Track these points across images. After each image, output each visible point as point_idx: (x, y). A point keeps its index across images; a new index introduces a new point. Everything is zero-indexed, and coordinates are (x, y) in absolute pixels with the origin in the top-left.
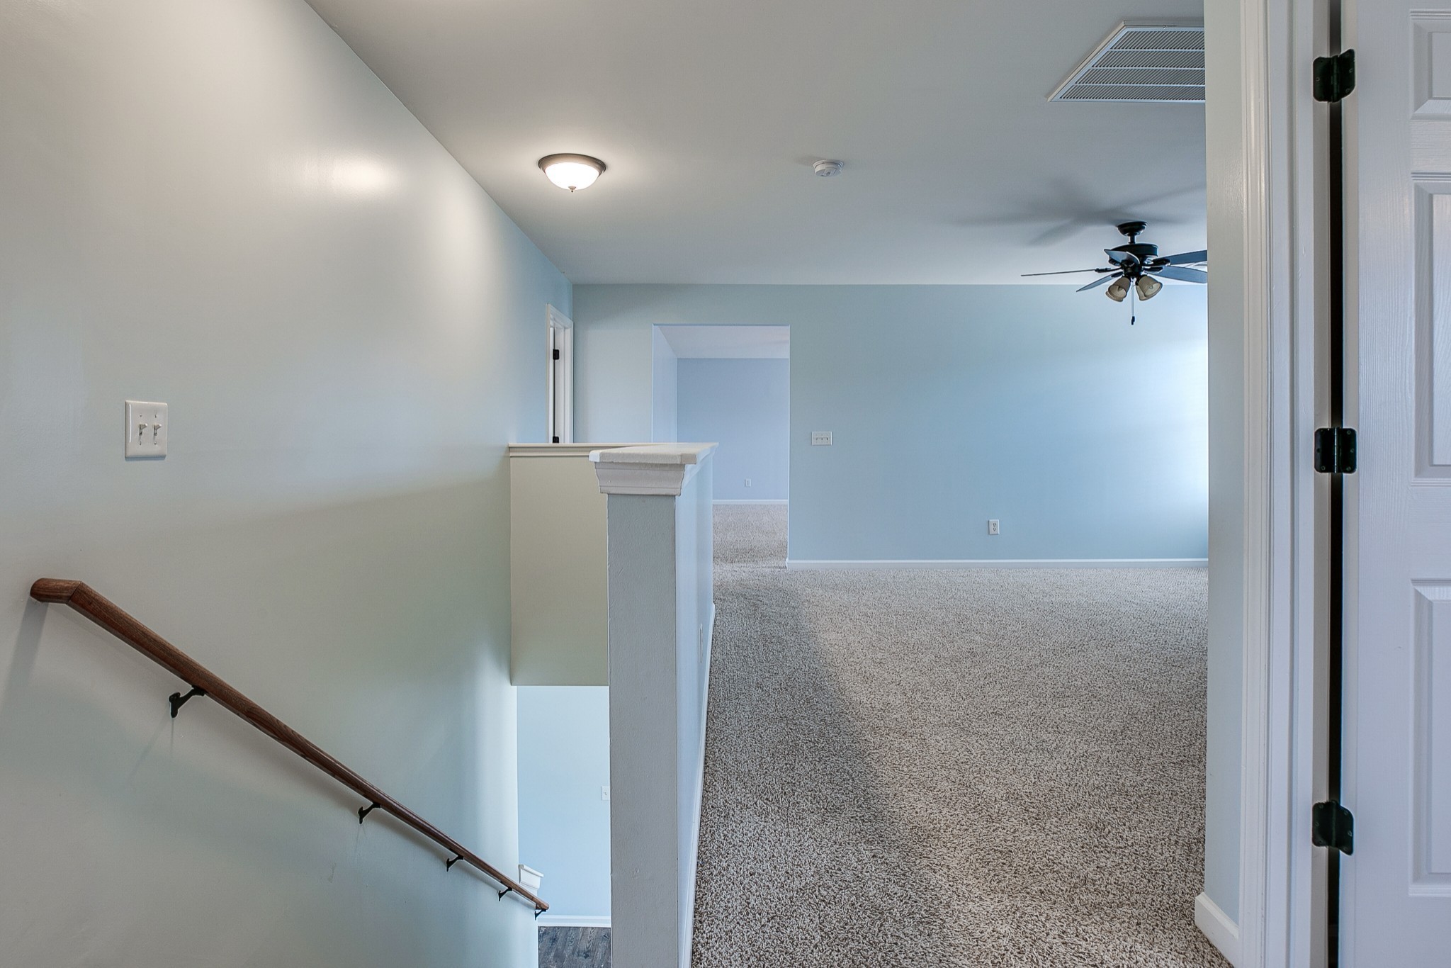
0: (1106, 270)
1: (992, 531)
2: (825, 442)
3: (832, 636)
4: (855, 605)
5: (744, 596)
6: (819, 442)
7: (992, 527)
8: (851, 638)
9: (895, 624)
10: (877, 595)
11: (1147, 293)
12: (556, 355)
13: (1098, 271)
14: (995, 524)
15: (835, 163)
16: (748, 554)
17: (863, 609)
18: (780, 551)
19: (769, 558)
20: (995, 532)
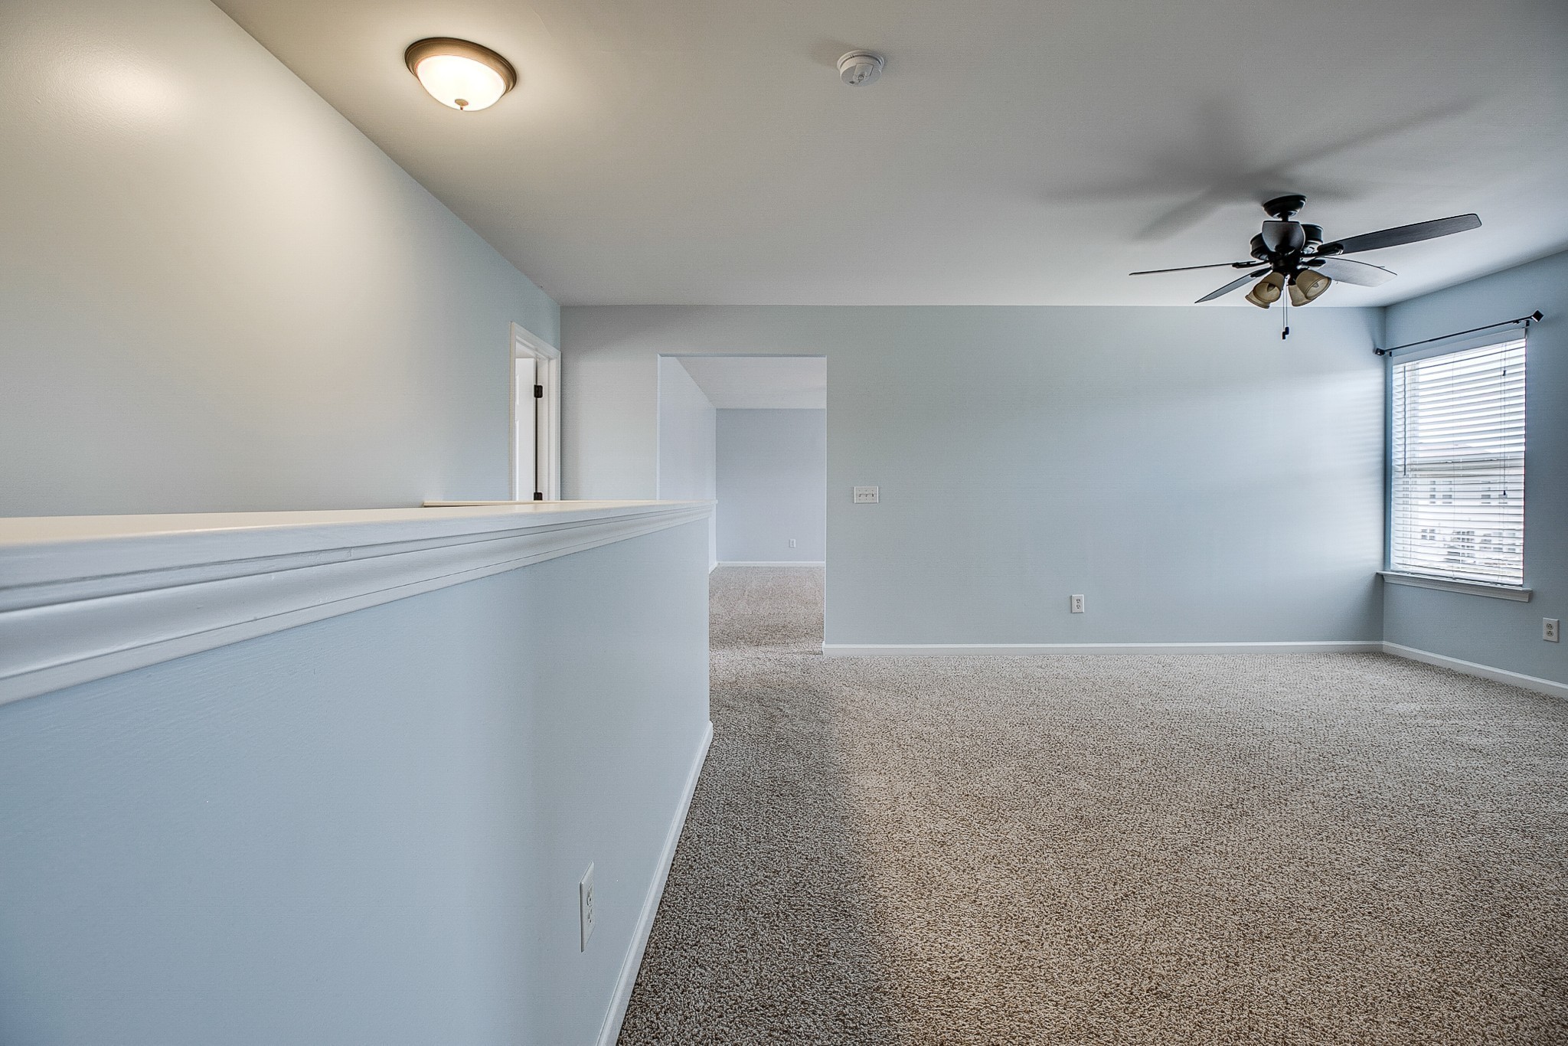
0: (1248, 265)
1: (1075, 609)
2: (869, 499)
3: (870, 781)
4: (906, 718)
5: (760, 700)
6: (863, 499)
7: (1075, 603)
8: (899, 786)
9: (961, 755)
10: (935, 698)
11: (1309, 294)
12: (538, 392)
13: (1237, 265)
14: (1078, 600)
15: (871, 56)
16: (777, 633)
17: (917, 725)
18: (815, 631)
19: (803, 639)
20: (1078, 610)
